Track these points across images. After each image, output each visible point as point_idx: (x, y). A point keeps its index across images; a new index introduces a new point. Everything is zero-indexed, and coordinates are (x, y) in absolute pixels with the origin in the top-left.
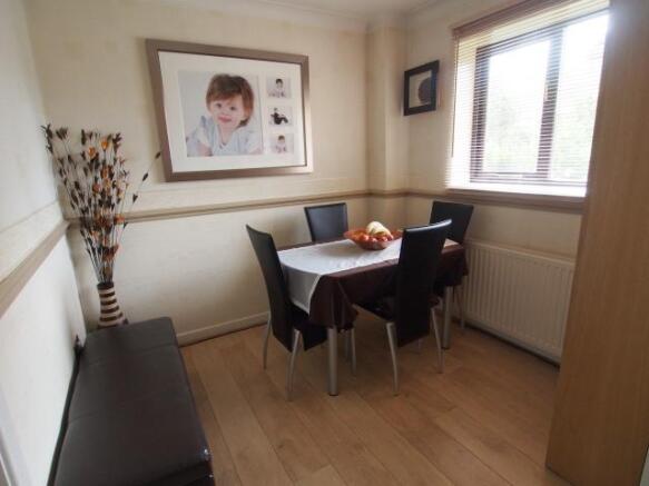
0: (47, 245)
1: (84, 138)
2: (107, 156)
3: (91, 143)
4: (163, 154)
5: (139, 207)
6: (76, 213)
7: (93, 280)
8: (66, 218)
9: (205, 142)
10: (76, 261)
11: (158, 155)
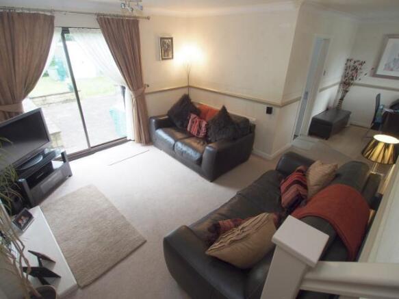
0: (335, 85)
1: (355, 62)
2: (359, 67)
3: (356, 64)
4: (375, 69)
5: (360, 82)
6: (344, 80)
7: (340, 97)
8: (342, 80)
9: (392, 66)
10: (338, 91)
11: (373, 69)
